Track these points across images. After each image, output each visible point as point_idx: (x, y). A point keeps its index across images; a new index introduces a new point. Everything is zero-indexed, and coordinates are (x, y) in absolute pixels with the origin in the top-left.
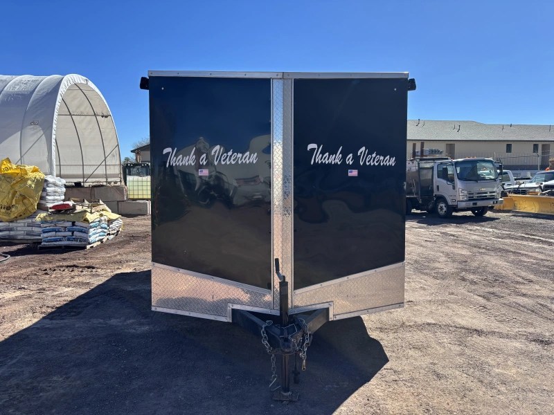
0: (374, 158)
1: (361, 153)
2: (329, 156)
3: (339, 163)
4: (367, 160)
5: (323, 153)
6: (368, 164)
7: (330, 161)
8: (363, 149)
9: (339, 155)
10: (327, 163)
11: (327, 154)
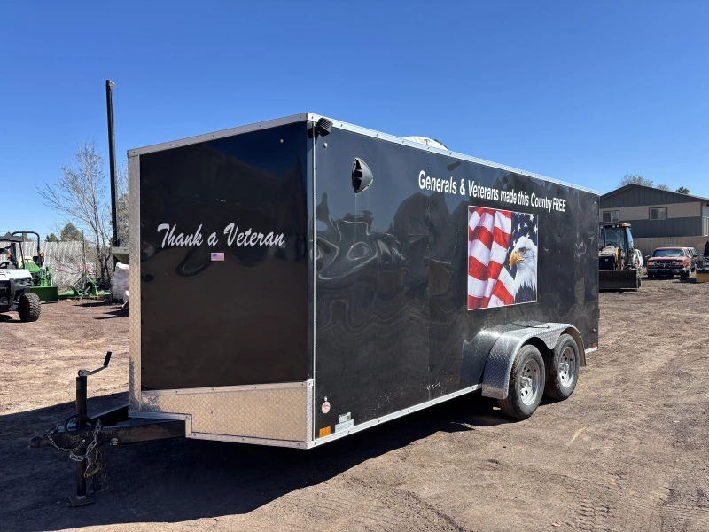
0: (249, 237)
1: (229, 231)
2: (185, 236)
3: (198, 245)
4: (238, 240)
5: (176, 234)
6: (239, 244)
7: (186, 242)
8: (232, 225)
9: (198, 235)
10: (182, 245)
11: (182, 234)
